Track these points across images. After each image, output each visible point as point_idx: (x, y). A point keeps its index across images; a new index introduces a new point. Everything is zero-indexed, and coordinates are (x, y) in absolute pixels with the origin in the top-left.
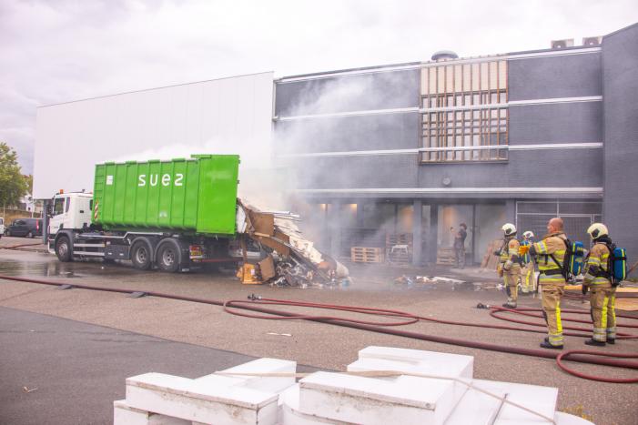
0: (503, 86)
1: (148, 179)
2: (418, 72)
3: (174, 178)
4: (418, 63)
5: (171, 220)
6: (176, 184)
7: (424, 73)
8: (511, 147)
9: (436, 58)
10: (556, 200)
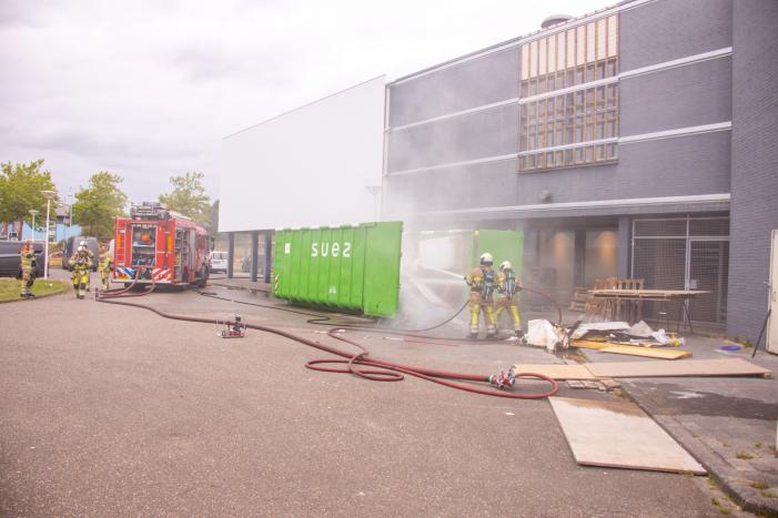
0: (613, 52)
1: (319, 248)
2: (519, 50)
3: (342, 248)
4: (518, 39)
5: (339, 298)
6: (345, 255)
7: (525, 49)
8: (622, 140)
9: (546, 24)
10: (684, 215)
